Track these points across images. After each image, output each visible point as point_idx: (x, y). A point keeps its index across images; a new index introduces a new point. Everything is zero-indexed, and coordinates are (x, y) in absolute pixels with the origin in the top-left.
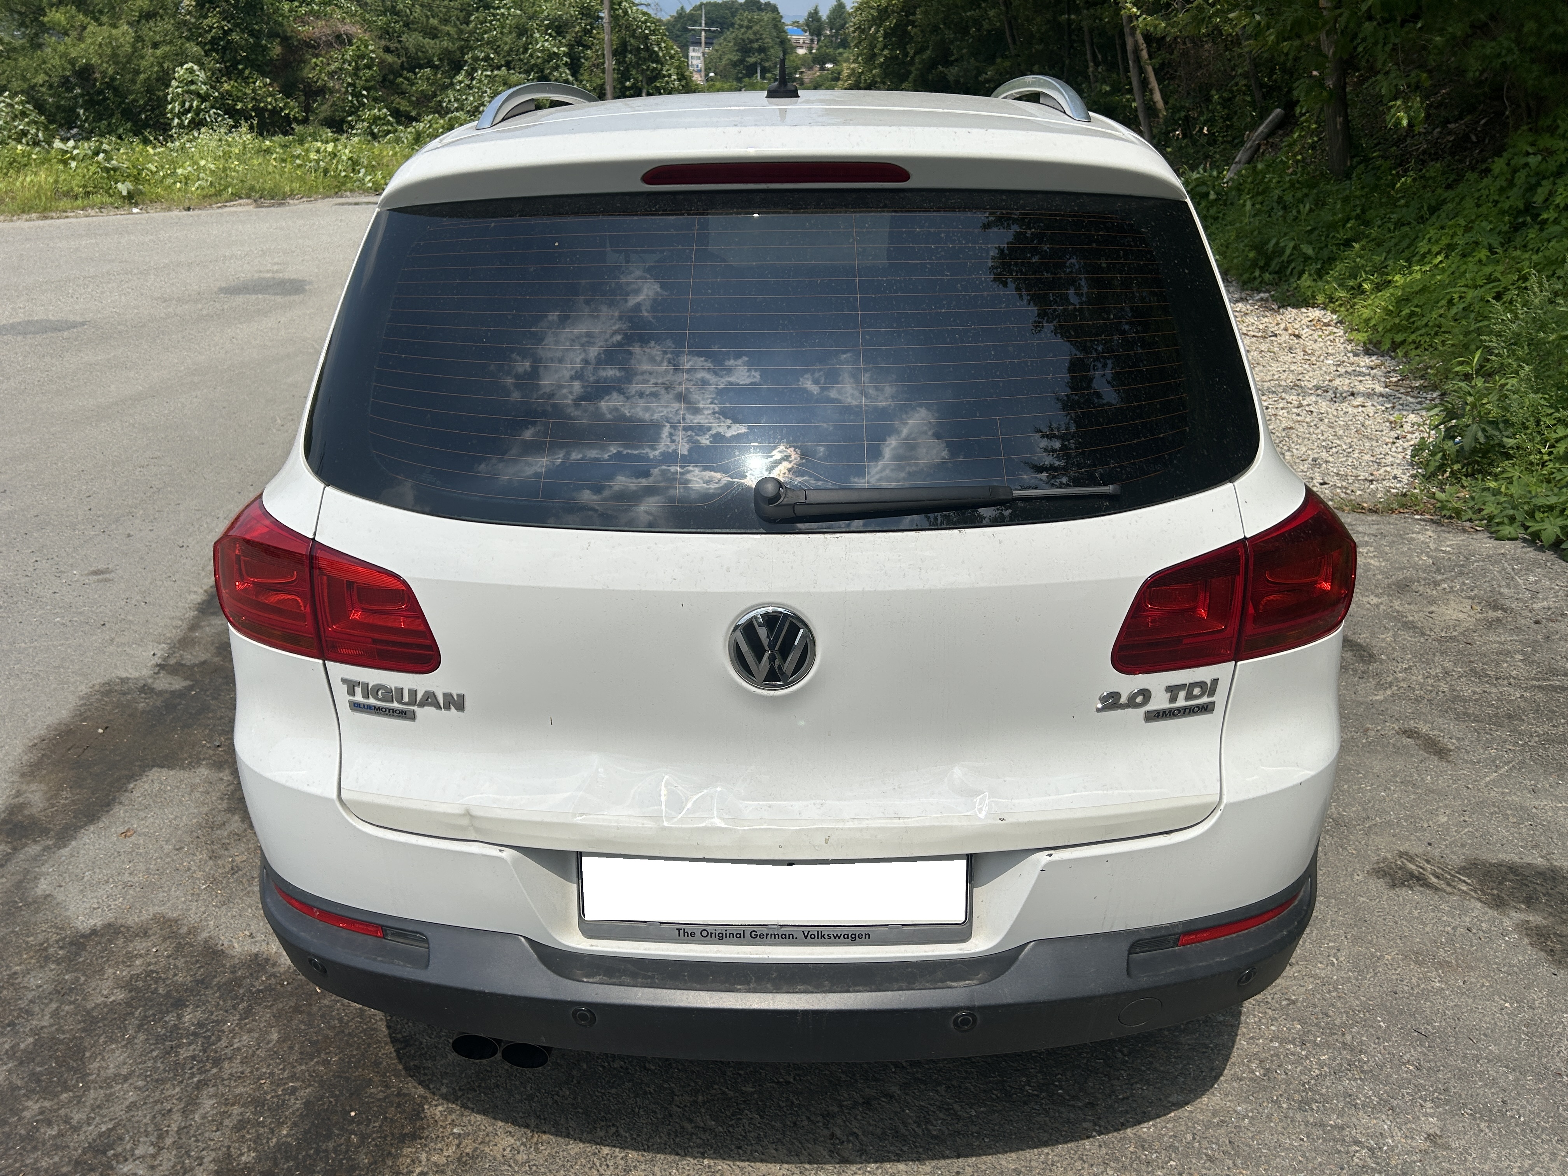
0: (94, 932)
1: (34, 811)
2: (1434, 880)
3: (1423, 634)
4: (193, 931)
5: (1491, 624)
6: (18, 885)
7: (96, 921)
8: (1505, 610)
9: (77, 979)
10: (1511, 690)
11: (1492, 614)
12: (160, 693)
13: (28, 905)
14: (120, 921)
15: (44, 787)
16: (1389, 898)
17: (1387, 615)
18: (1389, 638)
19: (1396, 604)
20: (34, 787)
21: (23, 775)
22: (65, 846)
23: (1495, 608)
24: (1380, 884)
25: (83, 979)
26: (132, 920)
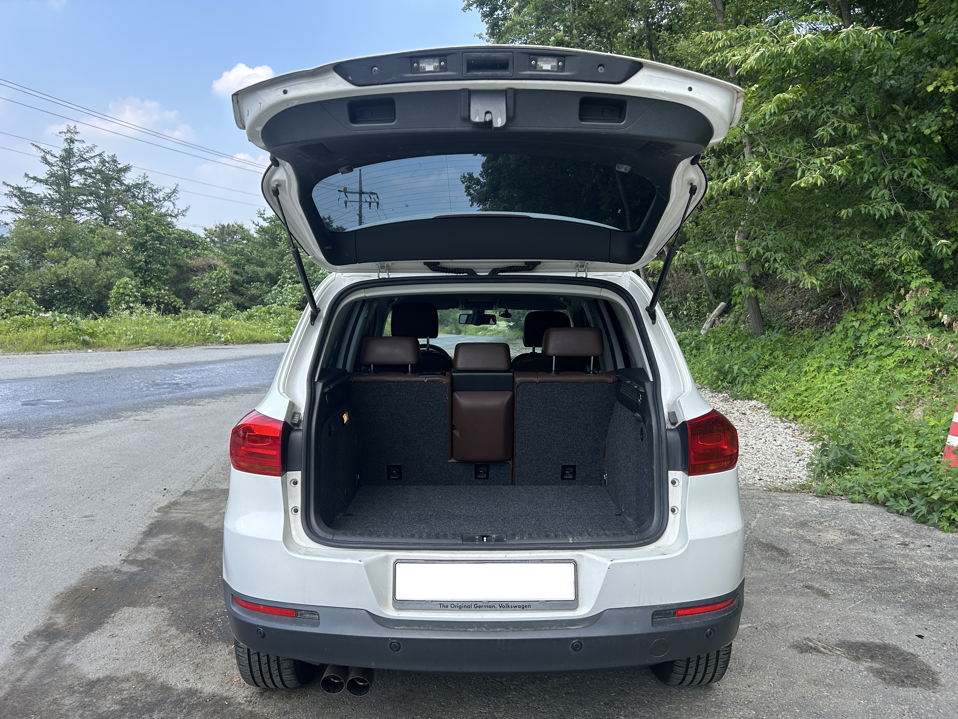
0: (99, 680)
1: (59, 626)
2: (822, 649)
3: (815, 545)
4: (154, 679)
5: (851, 542)
6: (54, 660)
7: (101, 675)
8: (858, 535)
9: (92, 701)
10: (862, 569)
11: (851, 537)
12: (125, 573)
13: (60, 668)
14: (113, 675)
15: (63, 615)
16: (799, 657)
17: (795, 536)
18: (797, 546)
19: (801, 532)
20: (58, 615)
21: (52, 610)
22: (78, 642)
23: (853, 534)
24: (795, 652)
25: (95, 700)
26: (120, 674)
